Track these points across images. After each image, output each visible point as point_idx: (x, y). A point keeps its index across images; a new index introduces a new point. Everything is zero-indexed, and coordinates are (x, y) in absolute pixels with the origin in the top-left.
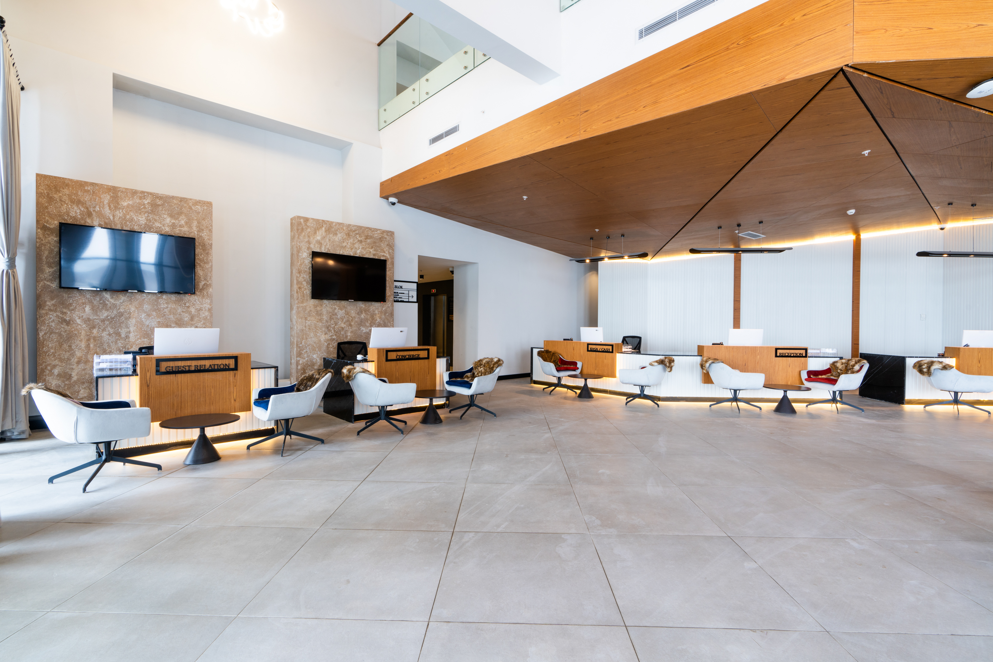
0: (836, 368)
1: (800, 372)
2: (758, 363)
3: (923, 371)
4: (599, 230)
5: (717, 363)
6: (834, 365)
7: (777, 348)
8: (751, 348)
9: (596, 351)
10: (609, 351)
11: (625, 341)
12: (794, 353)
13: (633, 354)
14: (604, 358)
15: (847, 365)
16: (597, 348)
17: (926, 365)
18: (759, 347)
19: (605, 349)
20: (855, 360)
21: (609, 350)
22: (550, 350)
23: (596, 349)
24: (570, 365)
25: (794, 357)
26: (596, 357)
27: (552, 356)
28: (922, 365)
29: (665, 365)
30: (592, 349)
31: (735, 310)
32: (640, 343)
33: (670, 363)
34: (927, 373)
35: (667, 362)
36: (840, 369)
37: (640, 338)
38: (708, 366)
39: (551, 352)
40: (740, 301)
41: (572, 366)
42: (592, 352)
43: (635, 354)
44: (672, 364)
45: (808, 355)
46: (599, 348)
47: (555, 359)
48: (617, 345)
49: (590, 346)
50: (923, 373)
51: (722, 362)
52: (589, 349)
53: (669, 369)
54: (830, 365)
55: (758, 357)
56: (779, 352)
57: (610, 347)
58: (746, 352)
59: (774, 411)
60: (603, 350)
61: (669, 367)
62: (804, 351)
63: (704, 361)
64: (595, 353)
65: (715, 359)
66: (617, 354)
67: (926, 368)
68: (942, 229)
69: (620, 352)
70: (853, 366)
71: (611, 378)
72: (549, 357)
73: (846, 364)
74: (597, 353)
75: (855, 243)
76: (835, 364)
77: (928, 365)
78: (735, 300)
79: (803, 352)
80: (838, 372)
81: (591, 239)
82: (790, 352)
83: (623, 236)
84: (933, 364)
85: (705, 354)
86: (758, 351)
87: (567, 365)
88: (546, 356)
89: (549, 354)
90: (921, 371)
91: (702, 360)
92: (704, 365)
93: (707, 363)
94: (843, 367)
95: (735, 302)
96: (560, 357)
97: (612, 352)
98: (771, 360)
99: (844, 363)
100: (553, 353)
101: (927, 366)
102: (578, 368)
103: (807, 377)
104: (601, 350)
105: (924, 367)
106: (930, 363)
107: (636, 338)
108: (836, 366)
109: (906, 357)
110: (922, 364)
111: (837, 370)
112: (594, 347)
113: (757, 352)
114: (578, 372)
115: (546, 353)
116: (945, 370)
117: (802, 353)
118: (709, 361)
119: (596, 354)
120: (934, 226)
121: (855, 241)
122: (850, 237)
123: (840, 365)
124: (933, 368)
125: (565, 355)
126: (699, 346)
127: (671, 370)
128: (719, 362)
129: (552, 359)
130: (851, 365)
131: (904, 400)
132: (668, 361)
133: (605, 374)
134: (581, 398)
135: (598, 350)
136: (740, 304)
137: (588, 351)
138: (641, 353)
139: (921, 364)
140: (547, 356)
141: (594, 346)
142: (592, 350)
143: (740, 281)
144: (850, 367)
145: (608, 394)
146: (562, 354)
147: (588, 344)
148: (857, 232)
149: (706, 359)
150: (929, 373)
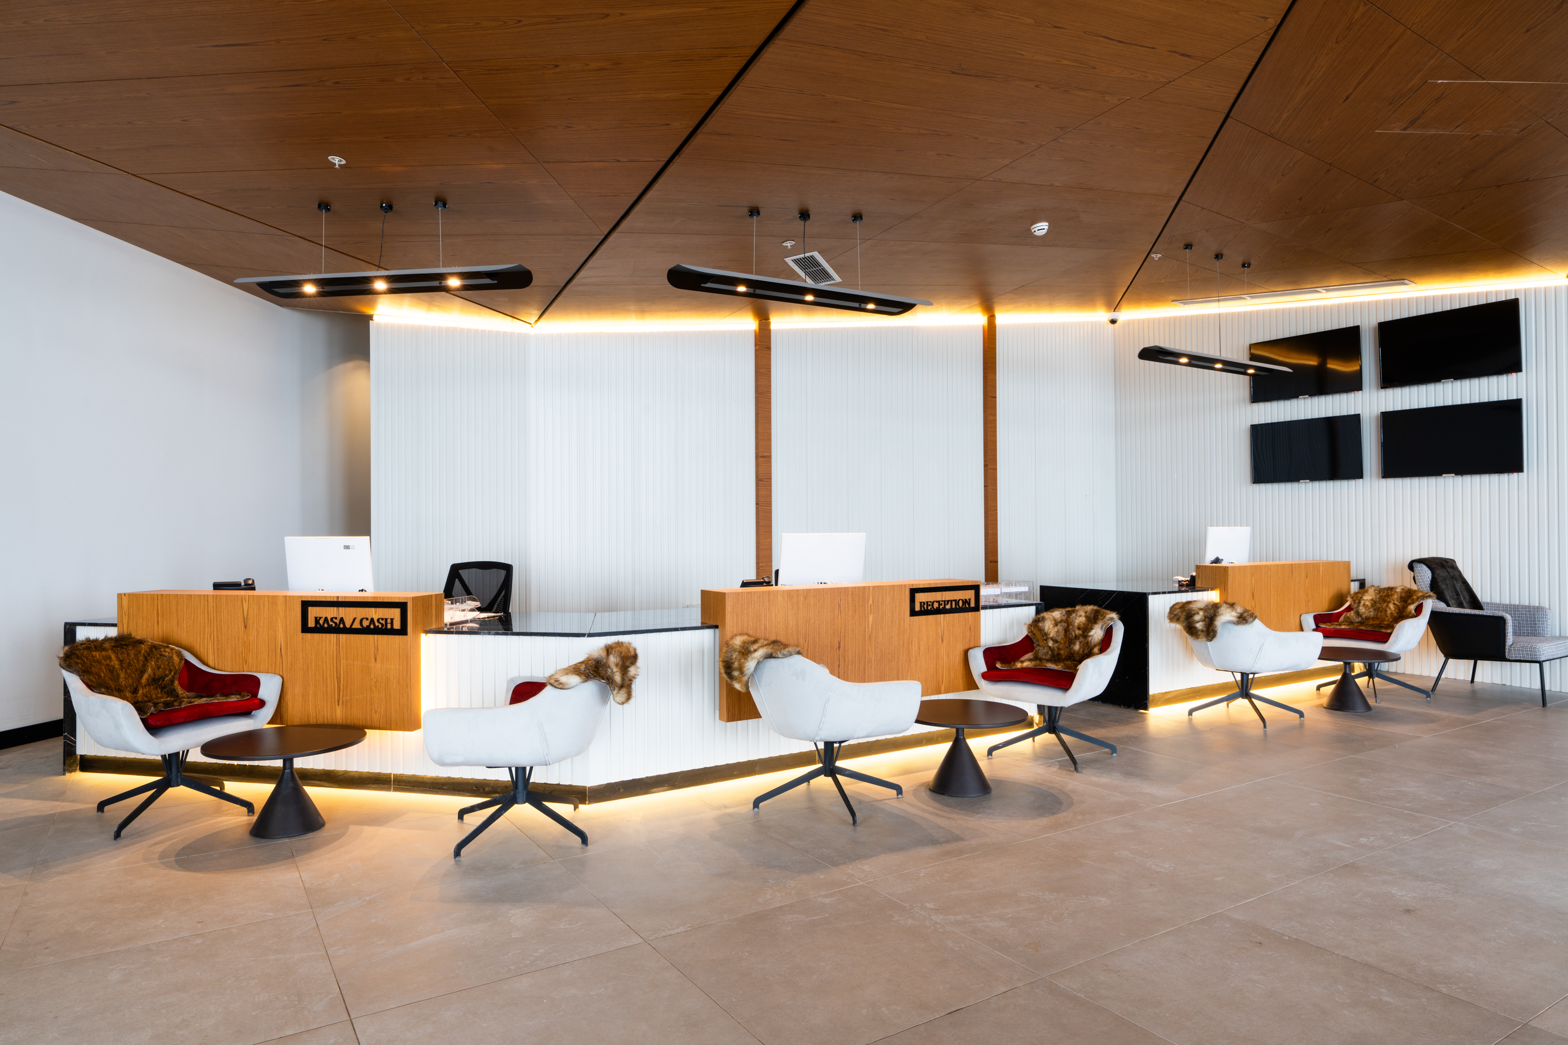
0: (1043, 636)
1: (966, 653)
2: (870, 637)
3: (1195, 628)
4: (344, 162)
5: (785, 656)
6: (1038, 627)
7: (915, 587)
8: (852, 594)
9: (338, 628)
10: (389, 626)
11: (457, 580)
12: (952, 601)
13: (484, 634)
14: (373, 655)
15: (1066, 625)
16: (342, 620)
17: (1201, 613)
18: (871, 589)
19: (372, 620)
20: (1086, 612)
21: (392, 623)
22: (138, 635)
23: (337, 621)
24: (227, 695)
25: (951, 611)
26: (338, 652)
27: (146, 659)
28: (1195, 614)
29: (610, 680)
30: (321, 622)
31: (760, 482)
32: (506, 585)
33: (624, 669)
34: (1205, 633)
35: (615, 670)
36: (1052, 639)
37: (507, 569)
38: (752, 669)
39: (141, 642)
40: (769, 457)
41: (233, 699)
42: (324, 635)
43: (489, 634)
44: (632, 671)
45: (982, 603)
46: (349, 615)
47: (159, 673)
48: (425, 602)
49: (313, 612)
50: (1197, 632)
51: (799, 653)
52: (311, 623)
53: (621, 696)
54: (1029, 628)
55: (871, 618)
56: (920, 597)
57: (395, 613)
58: (840, 606)
59: (930, 790)
60: (366, 623)
61: (621, 687)
62: (973, 592)
63: (735, 650)
64: (333, 636)
65: (774, 642)
66: (423, 635)
67: (1202, 621)
68: (1113, 322)
69: (434, 627)
70: (1086, 629)
71: (401, 733)
72: (129, 665)
73: (1063, 624)
74: (343, 637)
75: (987, 334)
76: (1040, 624)
77: (1206, 614)
78: (760, 454)
79: (969, 595)
80: (1050, 647)
81: (319, 206)
82: (944, 599)
83: (440, 204)
84: (1219, 610)
85: (731, 620)
86: (871, 602)
87: (211, 695)
88: (115, 663)
89: (132, 653)
90: (1191, 630)
91: (724, 645)
92: (736, 665)
93: (749, 659)
94: (1058, 632)
95: (760, 459)
96: (187, 663)
97: (403, 631)
98: (902, 624)
99: (1059, 620)
100: (154, 647)
101: (1206, 617)
102: (262, 704)
103: (984, 669)
104: (359, 627)
105: (1197, 618)
106: (1210, 607)
107: (495, 570)
108: (1044, 630)
109: (1149, 594)
110: (1193, 612)
111: (1046, 640)
112: (329, 613)
113: (868, 603)
114: (260, 720)
115: (113, 648)
116: (1244, 624)
117: (970, 599)
118: (755, 651)
119: (338, 640)
120: (1099, 315)
121: (986, 329)
122: (979, 319)
123: (1051, 626)
124: (1220, 621)
125: (210, 652)
126: (705, 594)
127: (629, 697)
128: (791, 655)
129: (142, 672)
130: (1076, 624)
131: (1147, 700)
132: (617, 665)
133: (376, 717)
134: (263, 840)
135: (348, 626)
136: (770, 466)
137: (305, 629)
138: (514, 631)
139: (1190, 610)
140: (121, 662)
141: (328, 609)
142: (322, 627)
143: (770, 403)
144: (1074, 631)
145: (388, 789)
146: (198, 648)
147: (306, 604)
148: (989, 308)
149: (744, 642)
150: (1210, 632)
